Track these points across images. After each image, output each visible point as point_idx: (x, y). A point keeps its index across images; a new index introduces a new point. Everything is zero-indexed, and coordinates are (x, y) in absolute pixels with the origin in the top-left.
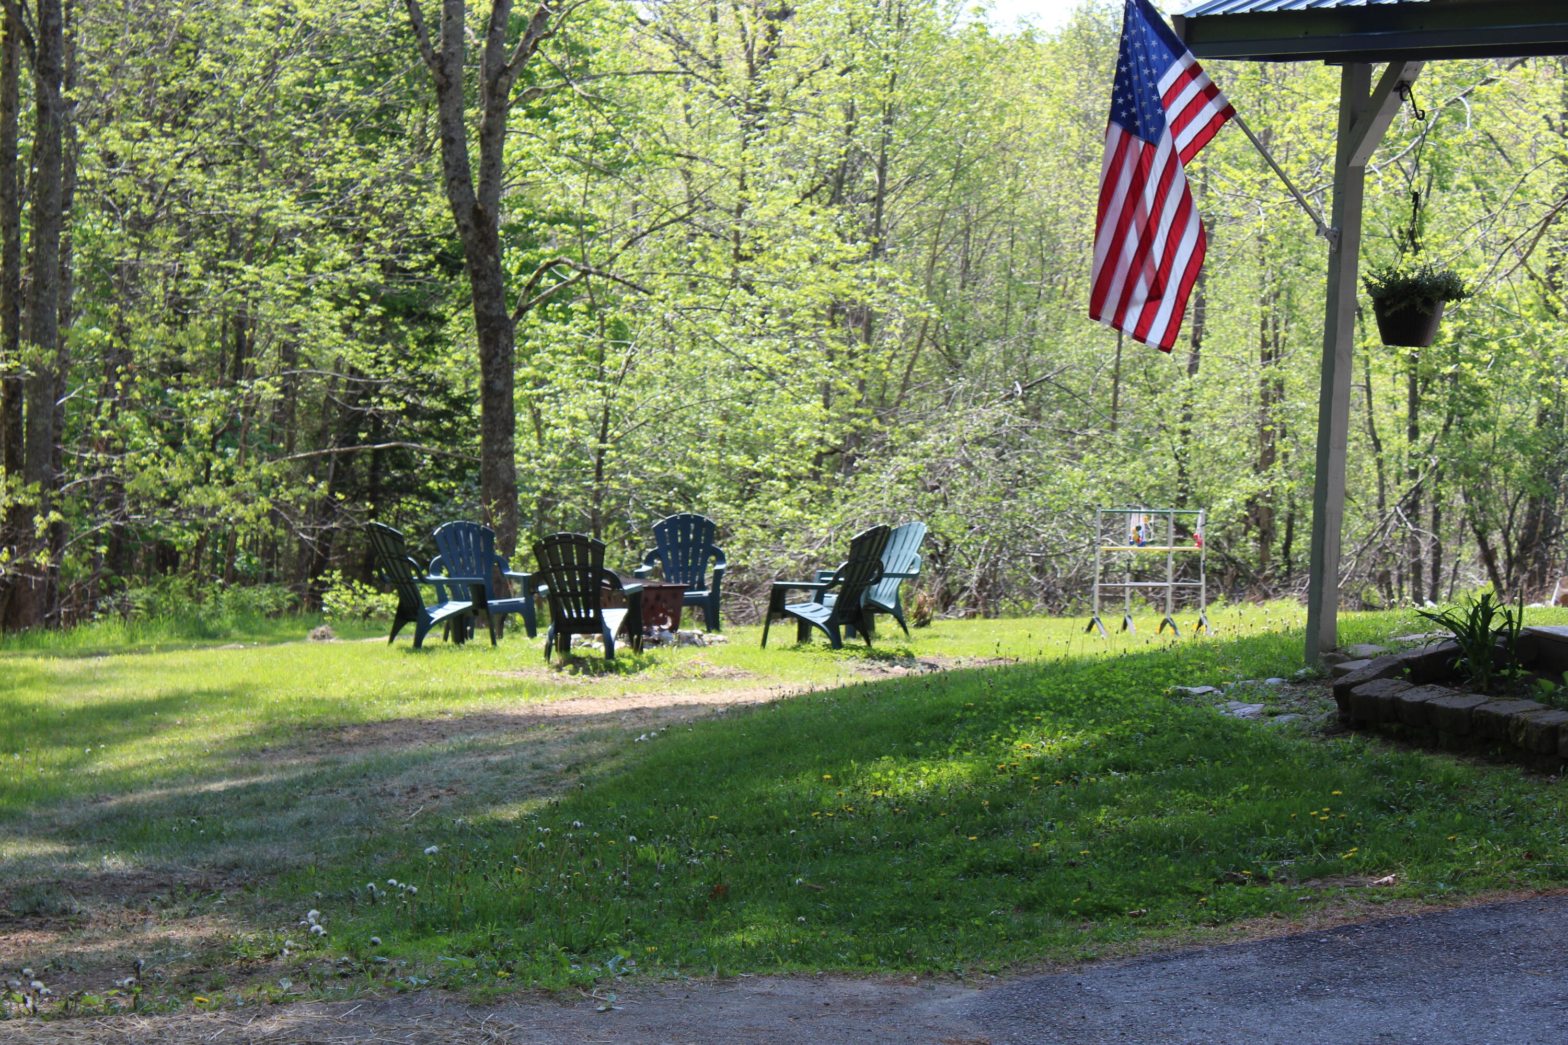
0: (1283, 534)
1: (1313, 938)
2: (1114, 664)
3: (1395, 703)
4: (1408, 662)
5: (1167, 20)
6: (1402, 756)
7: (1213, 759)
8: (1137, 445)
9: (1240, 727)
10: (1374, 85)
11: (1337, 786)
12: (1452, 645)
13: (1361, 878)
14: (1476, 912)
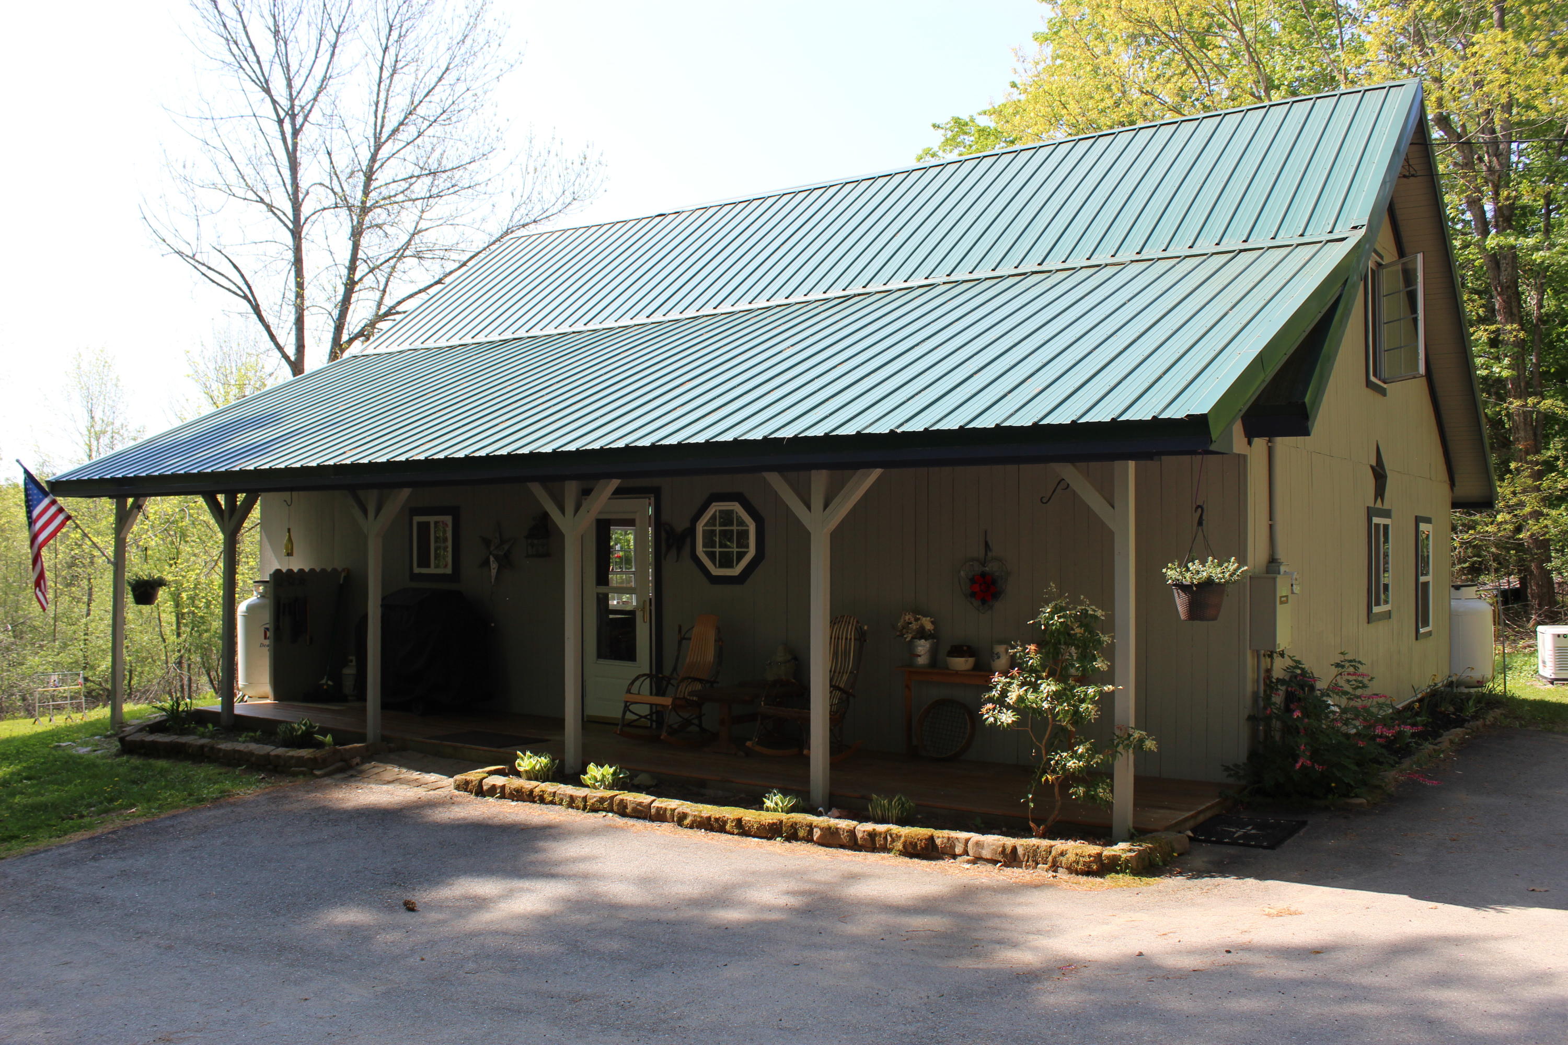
0: (128, 677)
1: (99, 837)
2: (31, 737)
3: (142, 742)
4: (148, 726)
5: (44, 485)
6: (145, 762)
7: (68, 771)
8: (64, 646)
9: (81, 757)
10: (129, 506)
11: (117, 776)
12: (165, 718)
13: (123, 811)
14: (166, 819)
